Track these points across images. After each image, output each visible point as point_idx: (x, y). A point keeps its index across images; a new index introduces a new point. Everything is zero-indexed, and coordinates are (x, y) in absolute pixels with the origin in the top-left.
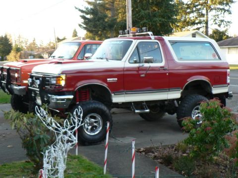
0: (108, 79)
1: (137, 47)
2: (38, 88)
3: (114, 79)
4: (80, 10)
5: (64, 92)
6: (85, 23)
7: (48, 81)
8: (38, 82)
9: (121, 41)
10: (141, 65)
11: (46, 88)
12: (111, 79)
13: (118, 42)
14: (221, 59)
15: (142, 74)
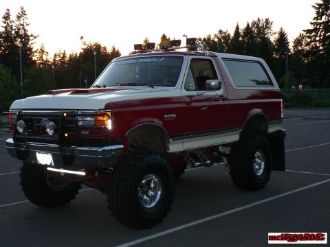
0: (166, 116)
1: (190, 66)
3: (172, 115)
10: (199, 92)
14: (273, 86)
15: (203, 107)
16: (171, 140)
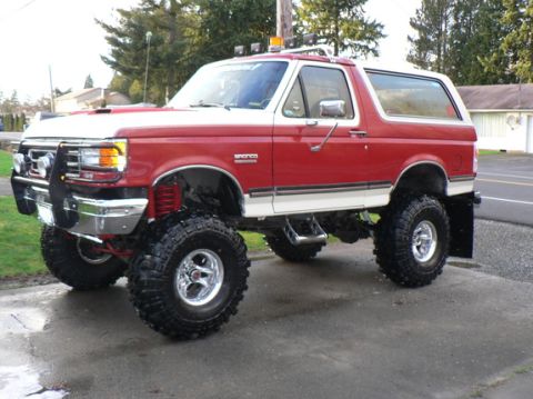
0: (237, 156)
1: (299, 78)
2: (46, 178)
3: (250, 155)
4: (105, 26)
5: (122, 187)
6: (115, 54)
7: (74, 159)
8: (45, 161)
9: (255, 63)
10: (311, 121)
11: (66, 178)
12: (242, 156)
13: (248, 67)
14: (462, 119)
15: (314, 144)
16: (247, 196)
